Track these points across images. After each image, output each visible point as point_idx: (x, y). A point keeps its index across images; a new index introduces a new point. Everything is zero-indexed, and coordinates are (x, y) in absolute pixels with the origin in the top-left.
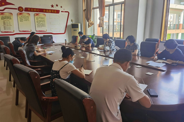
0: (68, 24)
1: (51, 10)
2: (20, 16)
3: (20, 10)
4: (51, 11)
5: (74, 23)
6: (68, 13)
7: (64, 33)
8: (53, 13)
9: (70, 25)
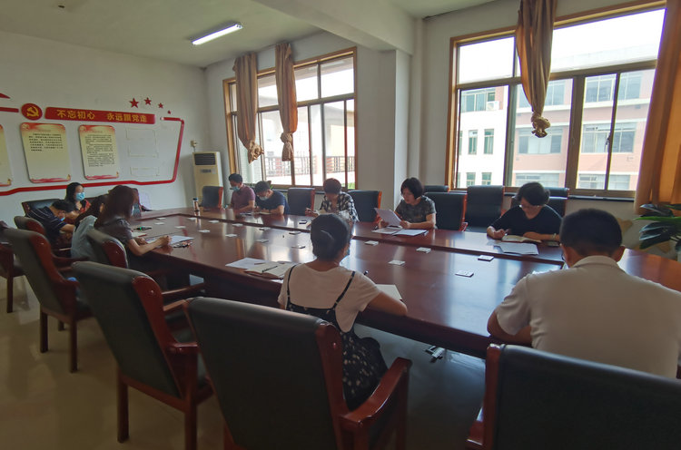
0: (181, 155)
1: (131, 114)
2: (31, 133)
3: (28, 115)
4: (132, 118)
5: (199, 150)
6: (180, 123)
7: (170, 179)
8: (135, 122)
9: (188, 157)
